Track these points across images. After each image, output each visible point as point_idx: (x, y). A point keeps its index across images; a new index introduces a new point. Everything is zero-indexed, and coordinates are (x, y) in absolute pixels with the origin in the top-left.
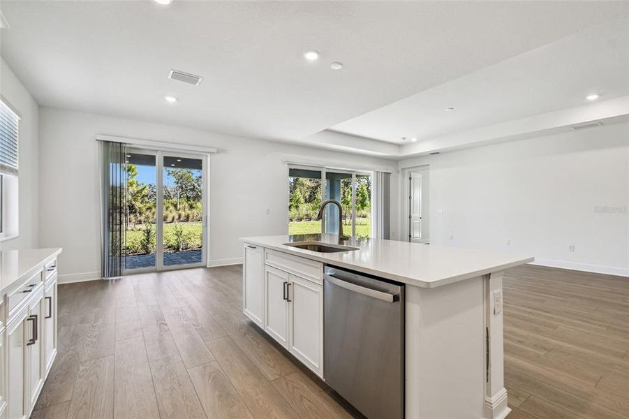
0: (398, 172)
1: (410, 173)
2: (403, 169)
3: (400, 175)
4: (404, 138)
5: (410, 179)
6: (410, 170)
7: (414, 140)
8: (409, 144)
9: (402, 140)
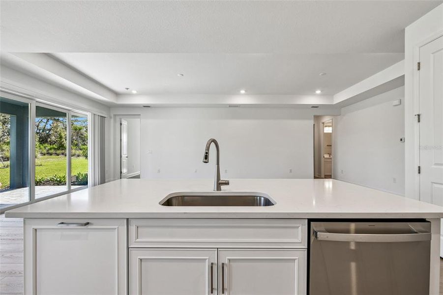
0: (111, 118)
1: (121, 119)
2: (115, 115)
3: (112, 120)
4: (127, 89)
5: (121, 124)
6: (121, 117)
7: (134, 92)
8: (129, 95)
9: (126, 90)
